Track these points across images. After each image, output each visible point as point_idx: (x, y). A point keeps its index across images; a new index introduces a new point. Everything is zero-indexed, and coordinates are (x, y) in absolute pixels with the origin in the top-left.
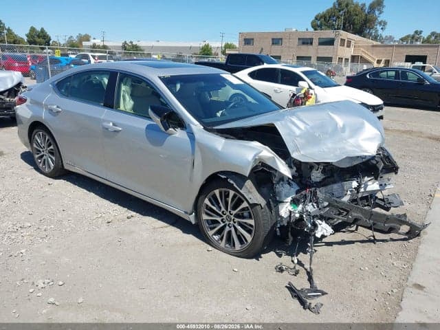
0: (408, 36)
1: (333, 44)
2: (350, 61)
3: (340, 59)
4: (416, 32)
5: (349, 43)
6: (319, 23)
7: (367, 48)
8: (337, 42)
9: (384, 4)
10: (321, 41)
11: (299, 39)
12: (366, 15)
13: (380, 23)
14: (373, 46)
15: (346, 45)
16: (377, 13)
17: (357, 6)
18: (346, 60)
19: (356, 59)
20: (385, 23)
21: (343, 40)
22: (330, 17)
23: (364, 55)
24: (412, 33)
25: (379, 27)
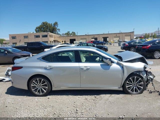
0: (66, 33)
1: (47, 37)
2: (53, 42)
3: (51, 41)
4: (68, 32)
5: (52, 36)
6: (38, 30)
7: (58, 37)
8: (48, 36)
9: (58, 24)
10: (43, 36)
11: (34, 36)
12: (53, 27)
13: (58, 29)
14: (60, 37)
15: (51, 37)
16: (56, 26)
17: (49, 24)
18: (52, 42)
19: (55, 41)
20: (59, 30)
21: (50, 35)
22: (41, 28)
23: (57, 40)
24: (67, 32)
25: (58, 31)
